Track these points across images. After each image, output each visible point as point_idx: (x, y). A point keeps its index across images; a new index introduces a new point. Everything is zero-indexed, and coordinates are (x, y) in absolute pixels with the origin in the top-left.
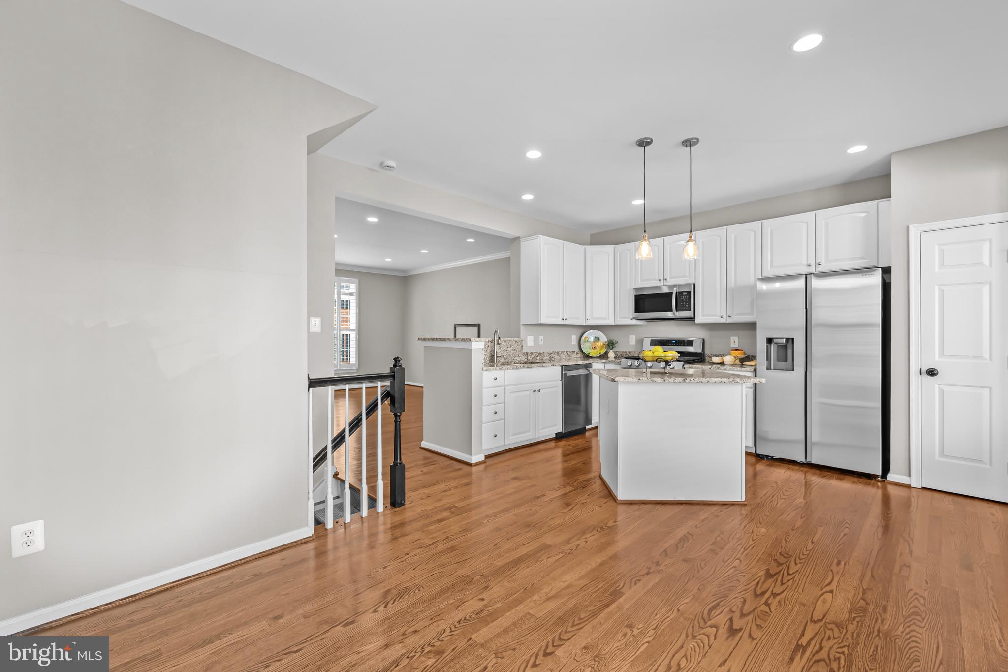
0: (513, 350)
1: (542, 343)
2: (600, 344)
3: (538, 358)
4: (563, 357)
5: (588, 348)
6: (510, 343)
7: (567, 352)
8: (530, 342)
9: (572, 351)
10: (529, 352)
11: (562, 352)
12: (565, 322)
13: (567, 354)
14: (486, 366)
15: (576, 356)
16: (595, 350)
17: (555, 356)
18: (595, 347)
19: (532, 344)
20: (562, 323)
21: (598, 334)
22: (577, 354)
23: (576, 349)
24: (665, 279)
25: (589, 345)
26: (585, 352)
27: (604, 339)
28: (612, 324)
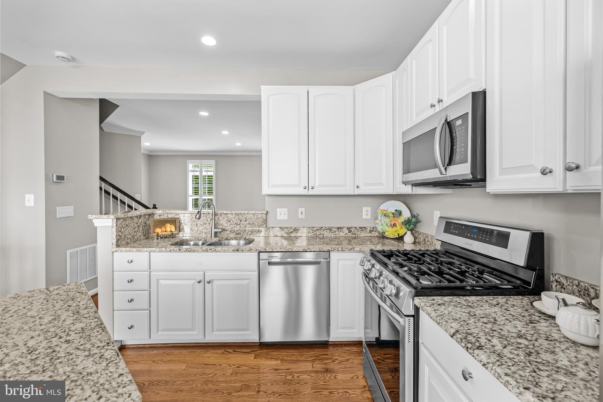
0: (248, 224)
1: (304, 217)
2: (402, 219)
5: (385, 225)
7: (349, 228)
8: (281, 215)
10: (277, 226)
11: (338, 228)
12: (311, 192)
13: (350, 231)
14: (117, 247)
15: (370, 235)
16: (395, 229)
18: (395, 225)
19: (286, 218)
20: (305, 192)
21: (399, 205)
22: (371, 232)
23: (369, 225)
24: (440, 101)
25: (387, 220)
26: (379, 230)
27: (406, 214)
28: (391, 192)
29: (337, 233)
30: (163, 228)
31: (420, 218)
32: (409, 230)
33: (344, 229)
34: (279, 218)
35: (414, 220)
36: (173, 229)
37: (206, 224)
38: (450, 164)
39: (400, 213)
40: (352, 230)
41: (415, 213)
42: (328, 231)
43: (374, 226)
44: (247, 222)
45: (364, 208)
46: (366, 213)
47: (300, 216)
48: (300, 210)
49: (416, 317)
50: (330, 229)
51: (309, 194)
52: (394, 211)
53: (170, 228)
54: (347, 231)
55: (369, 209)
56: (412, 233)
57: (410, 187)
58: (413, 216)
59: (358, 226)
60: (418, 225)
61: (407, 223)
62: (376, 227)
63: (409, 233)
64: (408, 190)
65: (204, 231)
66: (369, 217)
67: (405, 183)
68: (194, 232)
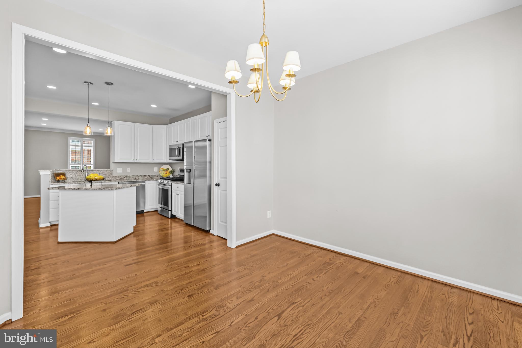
1: (130, 171)
2: (169, 171)
3: (125, 178)
4: (146, 178)
5: (163, 173)
6: (102, 171)
7: (149, 175)
8: (119, 171)
9: (154, 175)
10: (117, 175)
11: (145, 175)
12: (136, 162)
13: (149, 176)
14: (52, 182)
15: (157, 177)
16: (166, 174)
17: (140, 178)
18: (166, 173)
19: (121, 172)
20: (133, 162)
21: (168, 167)
22: (157, 176)
23: (157, 174)
24: (178, 141)
25: (164, 172)
26: (161, 175)
27: (170, 169)
28: (166, 162)
29: (144, 177)
30: (60, 177)
31: (175, 170)
32: (171, 174)
33: (147, 176)
34: (118, 172)
35: (173, 170)
36: (64, 178)
37: (81, 175)
38: (179, 156)
39: (168, 169)
40: (150, 176)
41: (173, 169)
42: (140, 176)
43: (159, 174)
44: (103, 174)
45: (155, 168)
46: (156, 169)
47: (128, 171)
48: (128, 169)
49: (172, 185)
50: (141, 176)
51: (135, 162)
52: (166, 169)
53: (63, 177)
54: (148, 177)
55: (157, 168)
56: (172, 175)
57: (171, 160)
58: (172, 170)
59: (152, 174)
60: (174, 173)
61: (171, 171)
62: (160, 175)
63: (171, 175)
64: (171, 161)
65: (80, 178)
66: (157, 171)
67: (170, 159)
68: (74, 179)
